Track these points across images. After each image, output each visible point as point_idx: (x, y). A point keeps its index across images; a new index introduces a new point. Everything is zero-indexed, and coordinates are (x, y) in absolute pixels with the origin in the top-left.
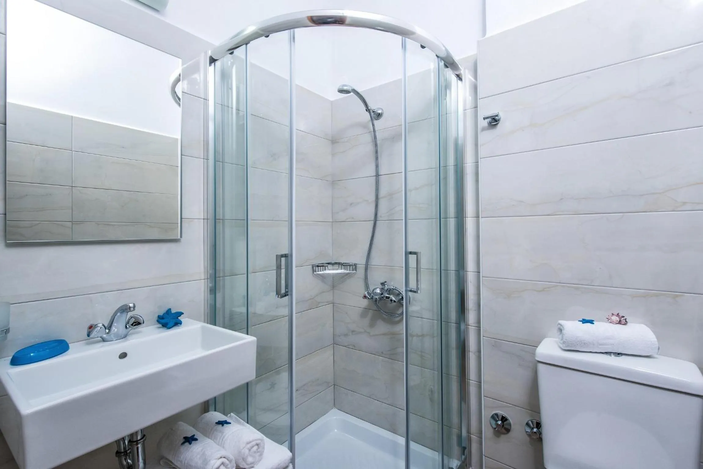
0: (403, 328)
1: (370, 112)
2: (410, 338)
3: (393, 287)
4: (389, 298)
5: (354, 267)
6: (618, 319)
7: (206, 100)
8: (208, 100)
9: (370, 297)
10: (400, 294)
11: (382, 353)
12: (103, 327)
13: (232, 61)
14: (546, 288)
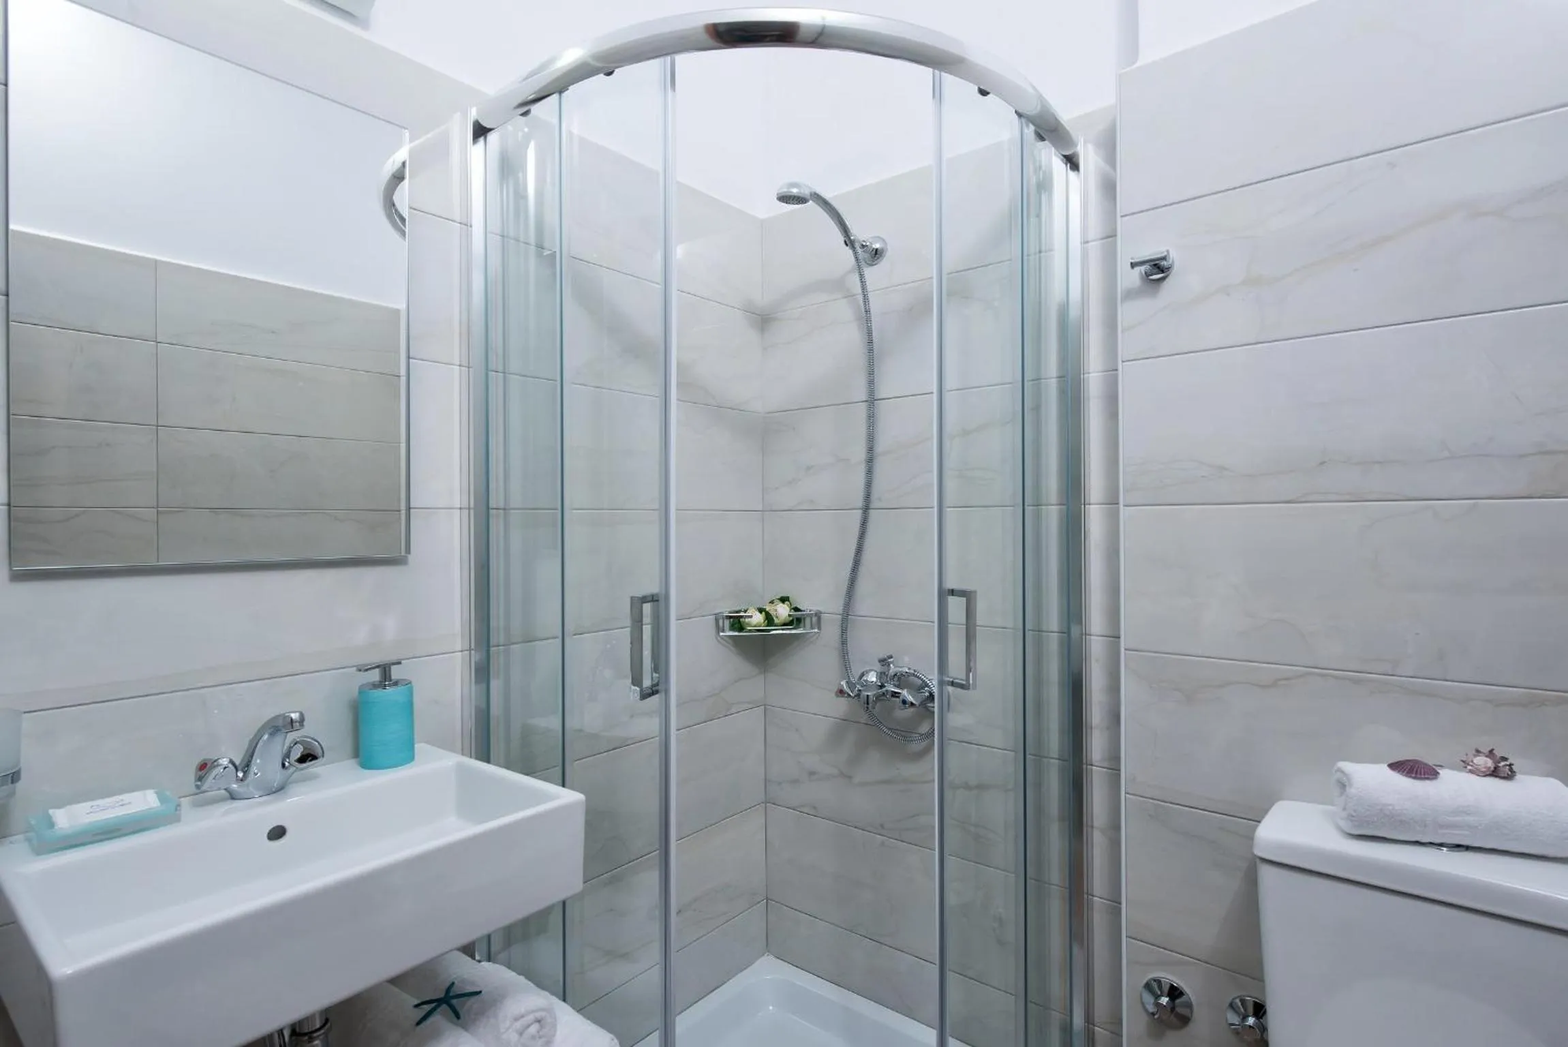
0: (933, 768)
1: (853, 248)
2: (948, 794)
3: (909, 669)
4: (895, 695)
5: (814, 619)
6: (1490, 763)
7: (466, 225)
8: (471, 226)
9: (854, 693)
10: (923, 688)
11: (882, 826)
12: (230, 765)
13: (526, 130)
14: (1280, 680)
